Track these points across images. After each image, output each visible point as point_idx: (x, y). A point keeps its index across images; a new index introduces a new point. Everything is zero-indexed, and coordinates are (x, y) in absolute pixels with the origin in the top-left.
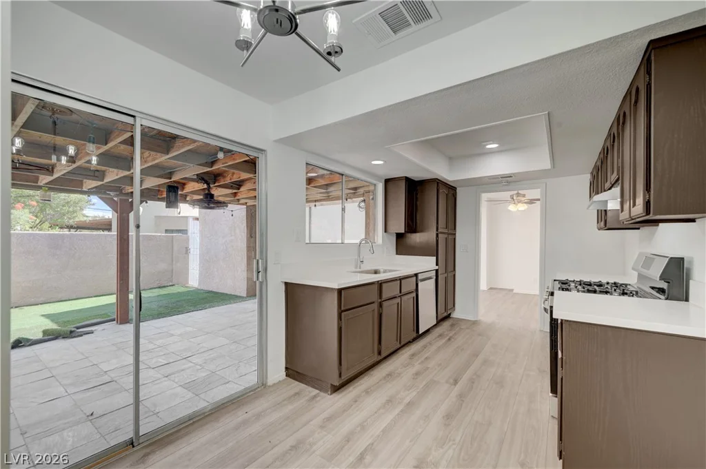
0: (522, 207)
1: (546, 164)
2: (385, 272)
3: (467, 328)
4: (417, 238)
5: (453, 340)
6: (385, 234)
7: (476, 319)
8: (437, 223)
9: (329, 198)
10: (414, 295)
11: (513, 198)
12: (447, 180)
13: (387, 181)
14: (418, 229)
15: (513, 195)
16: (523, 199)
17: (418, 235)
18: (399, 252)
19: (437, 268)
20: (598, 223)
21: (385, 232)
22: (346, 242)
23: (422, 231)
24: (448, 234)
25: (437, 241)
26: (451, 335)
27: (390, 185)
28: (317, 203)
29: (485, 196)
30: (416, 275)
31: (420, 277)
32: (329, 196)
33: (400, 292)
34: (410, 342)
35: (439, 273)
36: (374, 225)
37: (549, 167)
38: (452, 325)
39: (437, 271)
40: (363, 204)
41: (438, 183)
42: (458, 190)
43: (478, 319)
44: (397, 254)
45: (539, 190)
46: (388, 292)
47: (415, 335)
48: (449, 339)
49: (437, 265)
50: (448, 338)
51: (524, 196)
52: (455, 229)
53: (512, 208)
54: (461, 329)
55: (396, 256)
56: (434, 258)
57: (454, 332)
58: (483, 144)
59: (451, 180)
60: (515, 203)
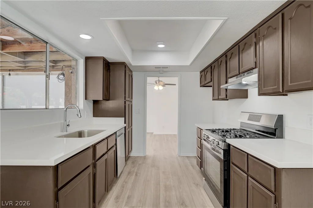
0: (161, 88)
3: (143, 163)
4: (110, 105)
5: (138, 175)
6: (85, 100)
7: (145, 155)
8: (125, 94)
9: (26, 69)
10: (115, 148)
11: (156, 83)
13: (87, 59)
14: (111, 98)
15: (156, 81)
17: (110, 102)
19: (125, 125)
21: (86, 99)
22: (50, 107)
23: (113, 99)
24: (130, 102)
25: (125, 106)
26: (135, 171)
27: (90, 62)
28: (11, 73)
30: (115, 133)
31: (118, 134)
32: (25, 66)
33: (107, 149)
36: (76, 93)
37: (189, 65)
38: (133, 163)
39: (125, 128)
40: (62, 76)
41: (125, 66)
44: (94, 116)
46: (101, 150)
48: (136, 175)
49: (125, 123)
52: (132, 99)
53: (156, 88)
54: (140, 164)
55: (94, 117)
56: (124, 118)
57: (137, 168)
58: (158, 43)
59: (133, 65)
60: (157, 85)
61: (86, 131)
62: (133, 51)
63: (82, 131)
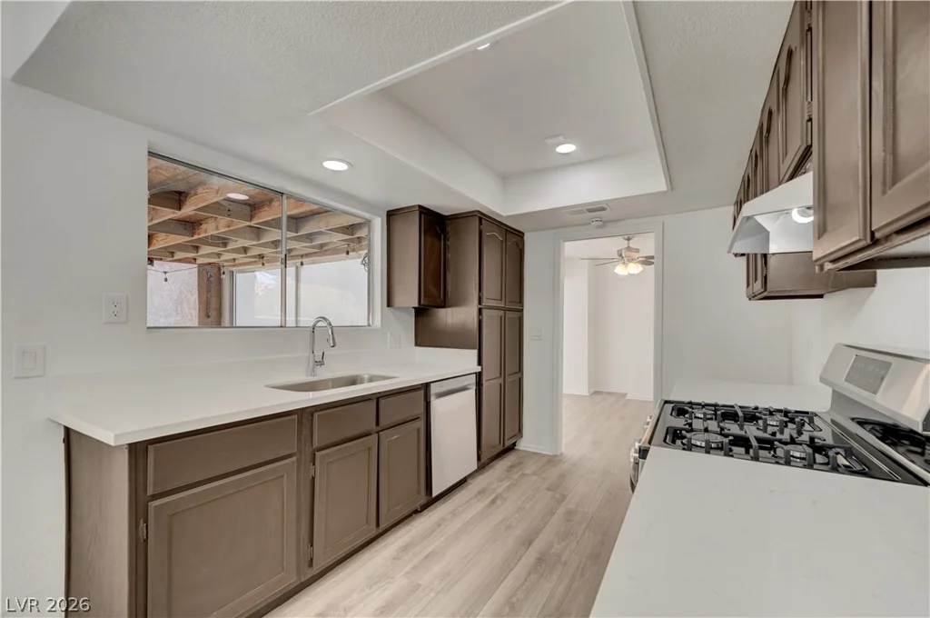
0: (635, 269)
1: (659, 184)
2: (371, 380)
3: (534, 474)
4: (450, 317)
5: (499, 502)
6: (386, 309)
8: (480, 290)
9: (322, 250)
10: (421, 424)
11: (621, 255)
12: (498, 214)
13: (391, 215)
15: (621, 250)
16: (636, 255)
17: (449, 310)
18: (419, 342)
19: (479, 369)
20: (748, 285)
21: (388, 305)
23: (456, 304)
24: (505, 310)
25: (480, 323)
26: (500, 490)
27: (396, 221)
28: (304, 260)
29: (570, 248)
30: (426, 386)
31: (434, 389)
33: (377, 424)
34: (416, 512)
35: (484, 379)
37: (665, 188)
38: (512, 467)
39: (480, 373)
41: (480, 219)
42: (526, 237)
43: (559, 453)
44: (418, 344)
45: (653, 234)
47: (423, 500)
48: (493, 502)
49: (480, 363)
50: (493, 497)
51: (637, 251)
52: (521, 301)
53: (620, 270)
54: (524, 475)
55: (417, 348)
56: (475, 352)
57: (509, 483)
58: (549, 142)
59: (504, 215)
60: (624, 263)
61: (366, 376)
62: (506, 179)
63: (357, 376)
